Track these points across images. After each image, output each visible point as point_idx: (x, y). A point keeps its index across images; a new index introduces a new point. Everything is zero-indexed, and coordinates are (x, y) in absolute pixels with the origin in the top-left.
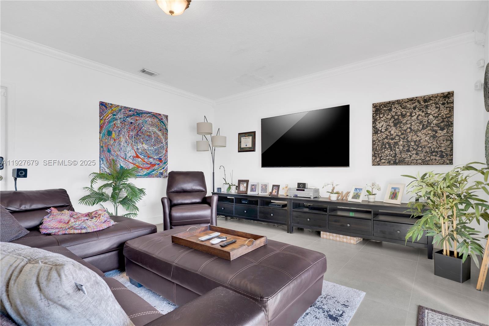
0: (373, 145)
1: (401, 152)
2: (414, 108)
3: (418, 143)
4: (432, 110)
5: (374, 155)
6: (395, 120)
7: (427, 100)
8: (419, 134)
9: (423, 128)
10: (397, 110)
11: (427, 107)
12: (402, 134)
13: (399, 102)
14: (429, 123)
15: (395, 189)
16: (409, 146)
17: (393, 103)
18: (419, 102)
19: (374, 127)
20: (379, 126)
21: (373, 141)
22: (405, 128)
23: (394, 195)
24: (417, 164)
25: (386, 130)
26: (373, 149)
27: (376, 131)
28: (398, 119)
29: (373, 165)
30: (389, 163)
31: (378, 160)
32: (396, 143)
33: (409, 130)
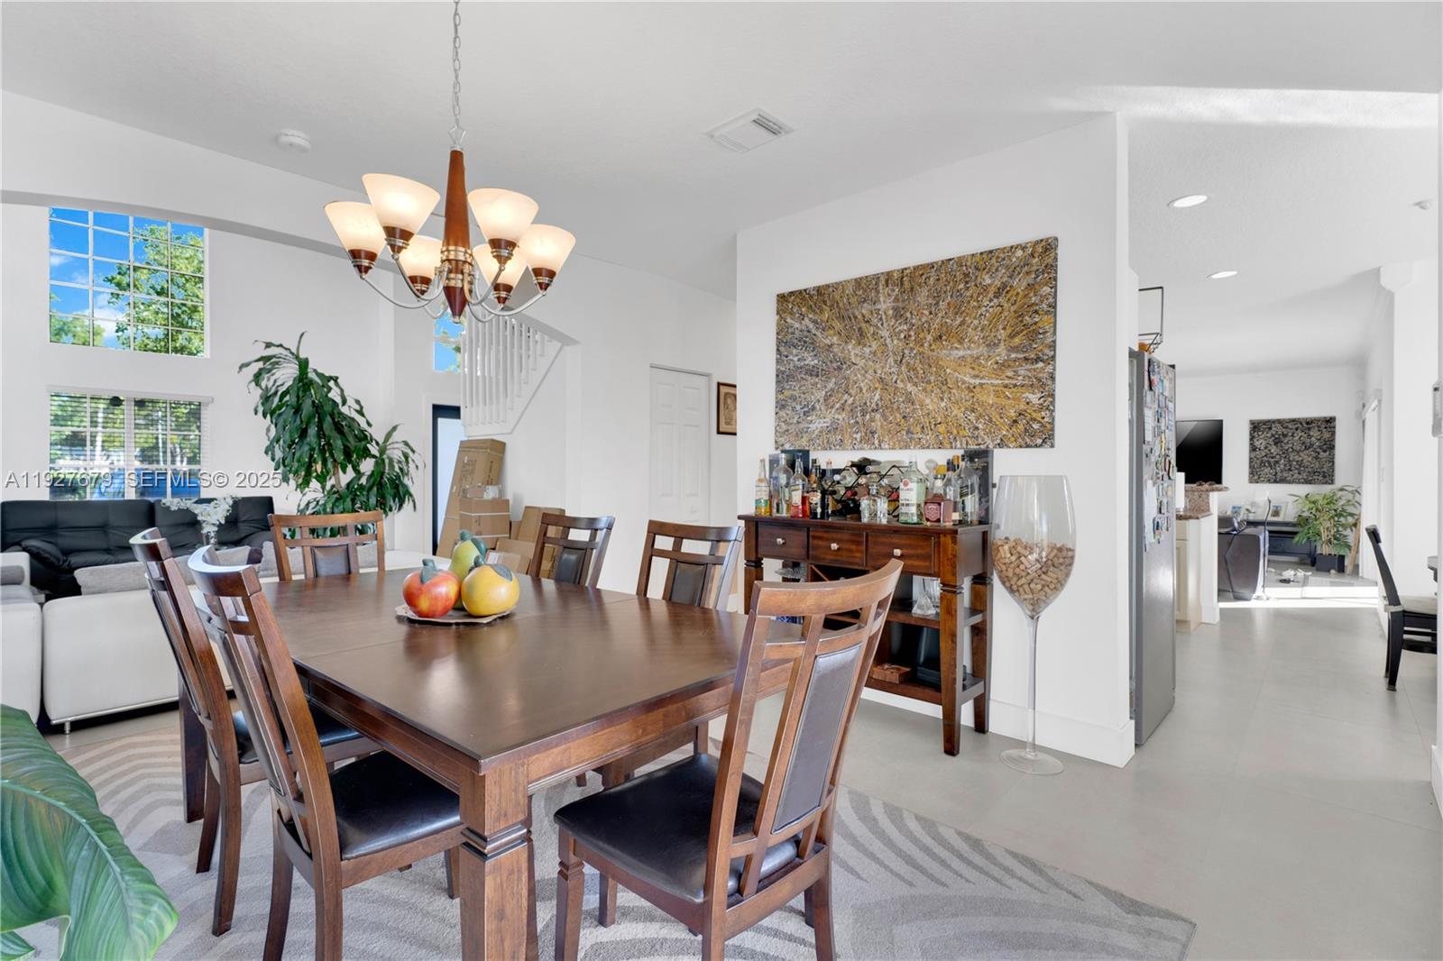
0: (1251, 462)
1: (1282, 471)
2: (1297, 429)
3: (1300, 464)
4: (1315, 433)
5: (1252, 473)
6: (1276, 439)
7: (1309, 423)
8: (1301, 454)
9: (1306, 448)
10: (1277, 429)
11: (1309, 429)
12: (1284, 453)
13: (1279, 421)
14: (1312, 445)
15: (1277, 507)
16: (1290, 465)
17: (1274, 422)
18: (1301, 423)
19: (1251, 444)
20: (1257, 443)
21: (1251, 459)
22: (1286, 448)
23: (1276, 513)
24: (1299, 483)
25: (1266, 448)
26: (1250, 467)
27: (1253, 448)
28: (1279, 438)
29: (1251, 482)
30: (1269, 481)
31: (1256, 477)
32: (1277, 462)
33: (1291, 450)
